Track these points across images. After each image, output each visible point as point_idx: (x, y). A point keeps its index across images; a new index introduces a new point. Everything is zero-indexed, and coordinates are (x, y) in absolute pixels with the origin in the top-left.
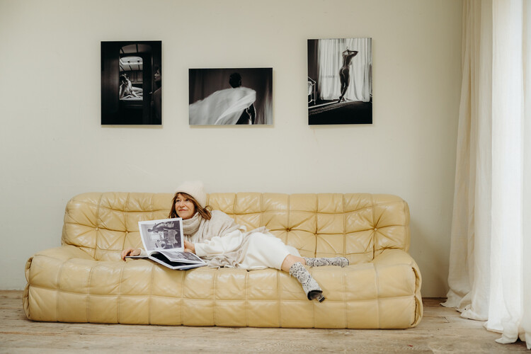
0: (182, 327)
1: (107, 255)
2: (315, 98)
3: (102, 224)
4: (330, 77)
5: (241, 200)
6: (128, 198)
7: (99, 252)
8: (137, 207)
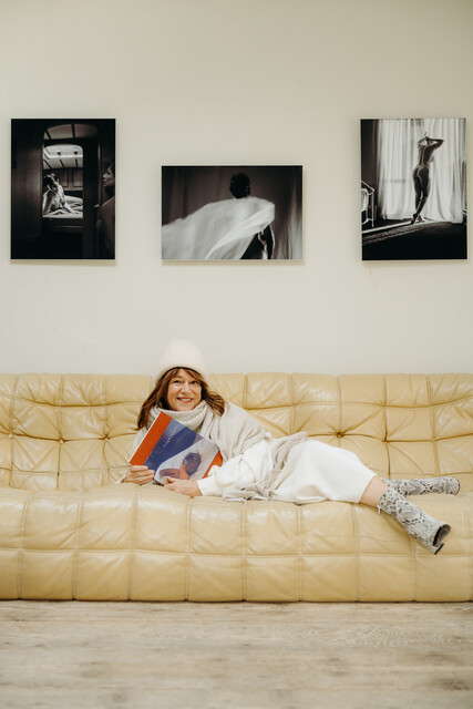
0: (187, 604)
1: (31, 480)
2: (373, 216)
3: (20, 427)
4: (397, 181)
5: (254, 386)
6: (62, 383)
7: (17, 476)
8: (79, 398)
